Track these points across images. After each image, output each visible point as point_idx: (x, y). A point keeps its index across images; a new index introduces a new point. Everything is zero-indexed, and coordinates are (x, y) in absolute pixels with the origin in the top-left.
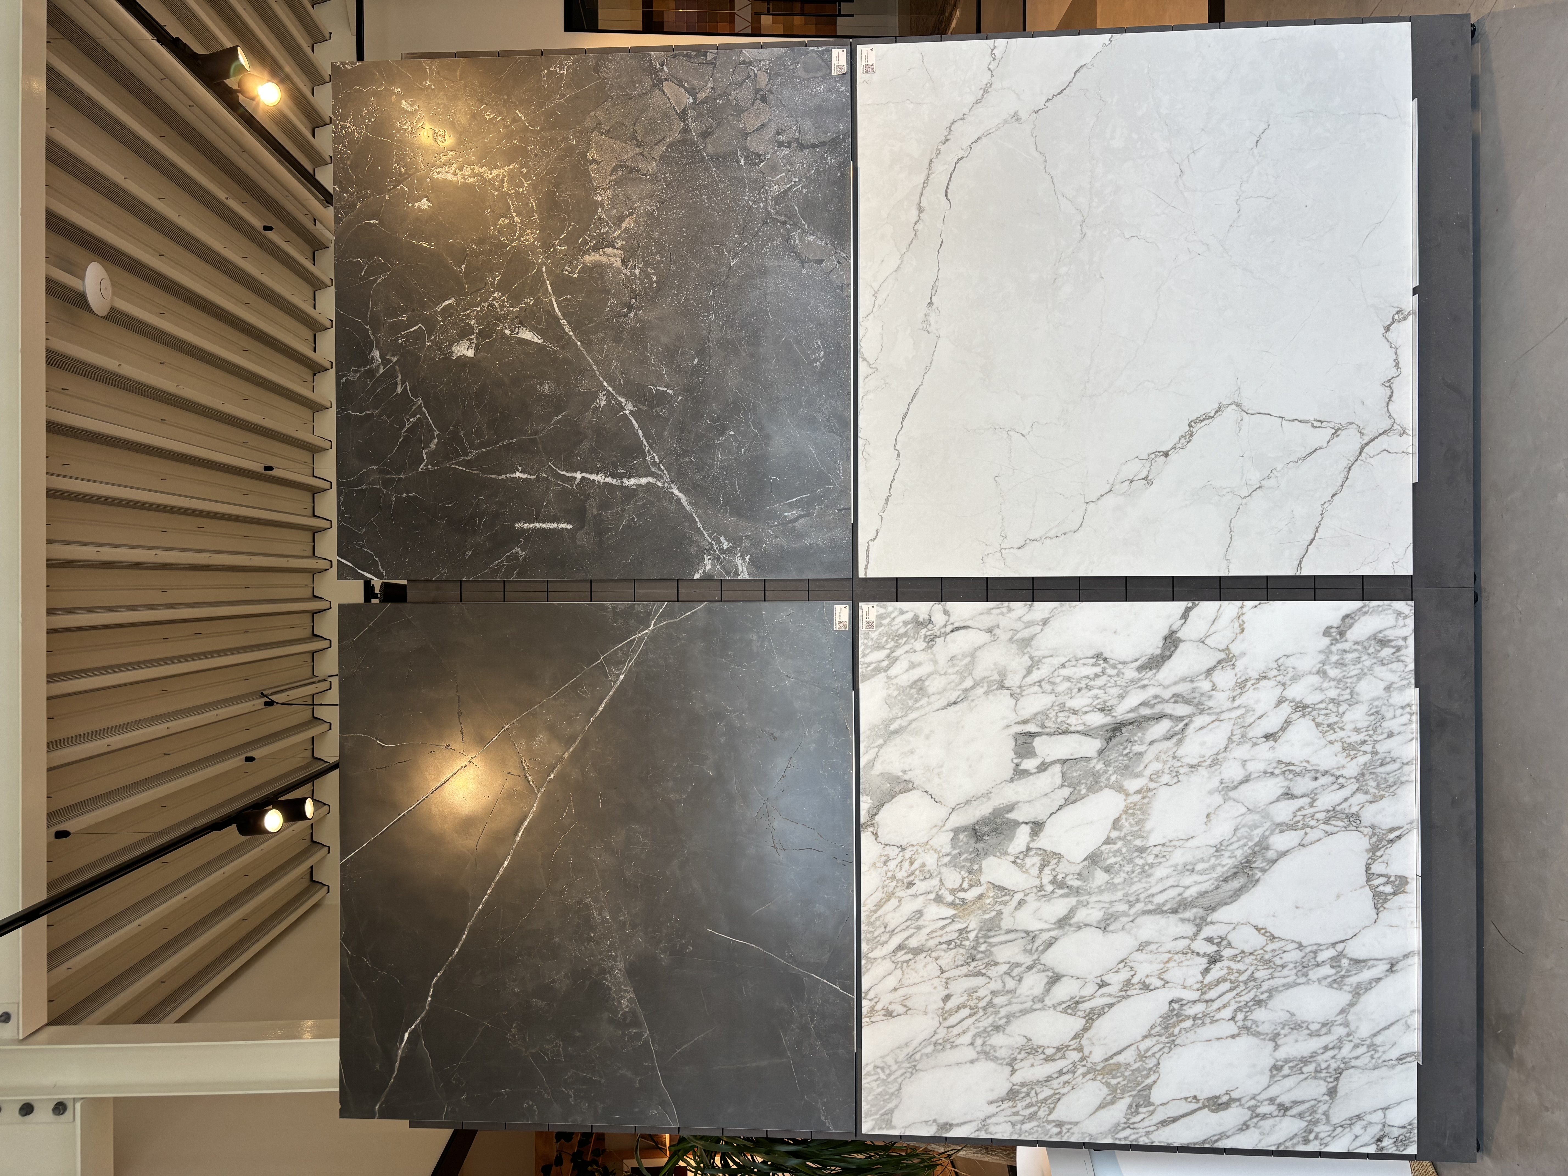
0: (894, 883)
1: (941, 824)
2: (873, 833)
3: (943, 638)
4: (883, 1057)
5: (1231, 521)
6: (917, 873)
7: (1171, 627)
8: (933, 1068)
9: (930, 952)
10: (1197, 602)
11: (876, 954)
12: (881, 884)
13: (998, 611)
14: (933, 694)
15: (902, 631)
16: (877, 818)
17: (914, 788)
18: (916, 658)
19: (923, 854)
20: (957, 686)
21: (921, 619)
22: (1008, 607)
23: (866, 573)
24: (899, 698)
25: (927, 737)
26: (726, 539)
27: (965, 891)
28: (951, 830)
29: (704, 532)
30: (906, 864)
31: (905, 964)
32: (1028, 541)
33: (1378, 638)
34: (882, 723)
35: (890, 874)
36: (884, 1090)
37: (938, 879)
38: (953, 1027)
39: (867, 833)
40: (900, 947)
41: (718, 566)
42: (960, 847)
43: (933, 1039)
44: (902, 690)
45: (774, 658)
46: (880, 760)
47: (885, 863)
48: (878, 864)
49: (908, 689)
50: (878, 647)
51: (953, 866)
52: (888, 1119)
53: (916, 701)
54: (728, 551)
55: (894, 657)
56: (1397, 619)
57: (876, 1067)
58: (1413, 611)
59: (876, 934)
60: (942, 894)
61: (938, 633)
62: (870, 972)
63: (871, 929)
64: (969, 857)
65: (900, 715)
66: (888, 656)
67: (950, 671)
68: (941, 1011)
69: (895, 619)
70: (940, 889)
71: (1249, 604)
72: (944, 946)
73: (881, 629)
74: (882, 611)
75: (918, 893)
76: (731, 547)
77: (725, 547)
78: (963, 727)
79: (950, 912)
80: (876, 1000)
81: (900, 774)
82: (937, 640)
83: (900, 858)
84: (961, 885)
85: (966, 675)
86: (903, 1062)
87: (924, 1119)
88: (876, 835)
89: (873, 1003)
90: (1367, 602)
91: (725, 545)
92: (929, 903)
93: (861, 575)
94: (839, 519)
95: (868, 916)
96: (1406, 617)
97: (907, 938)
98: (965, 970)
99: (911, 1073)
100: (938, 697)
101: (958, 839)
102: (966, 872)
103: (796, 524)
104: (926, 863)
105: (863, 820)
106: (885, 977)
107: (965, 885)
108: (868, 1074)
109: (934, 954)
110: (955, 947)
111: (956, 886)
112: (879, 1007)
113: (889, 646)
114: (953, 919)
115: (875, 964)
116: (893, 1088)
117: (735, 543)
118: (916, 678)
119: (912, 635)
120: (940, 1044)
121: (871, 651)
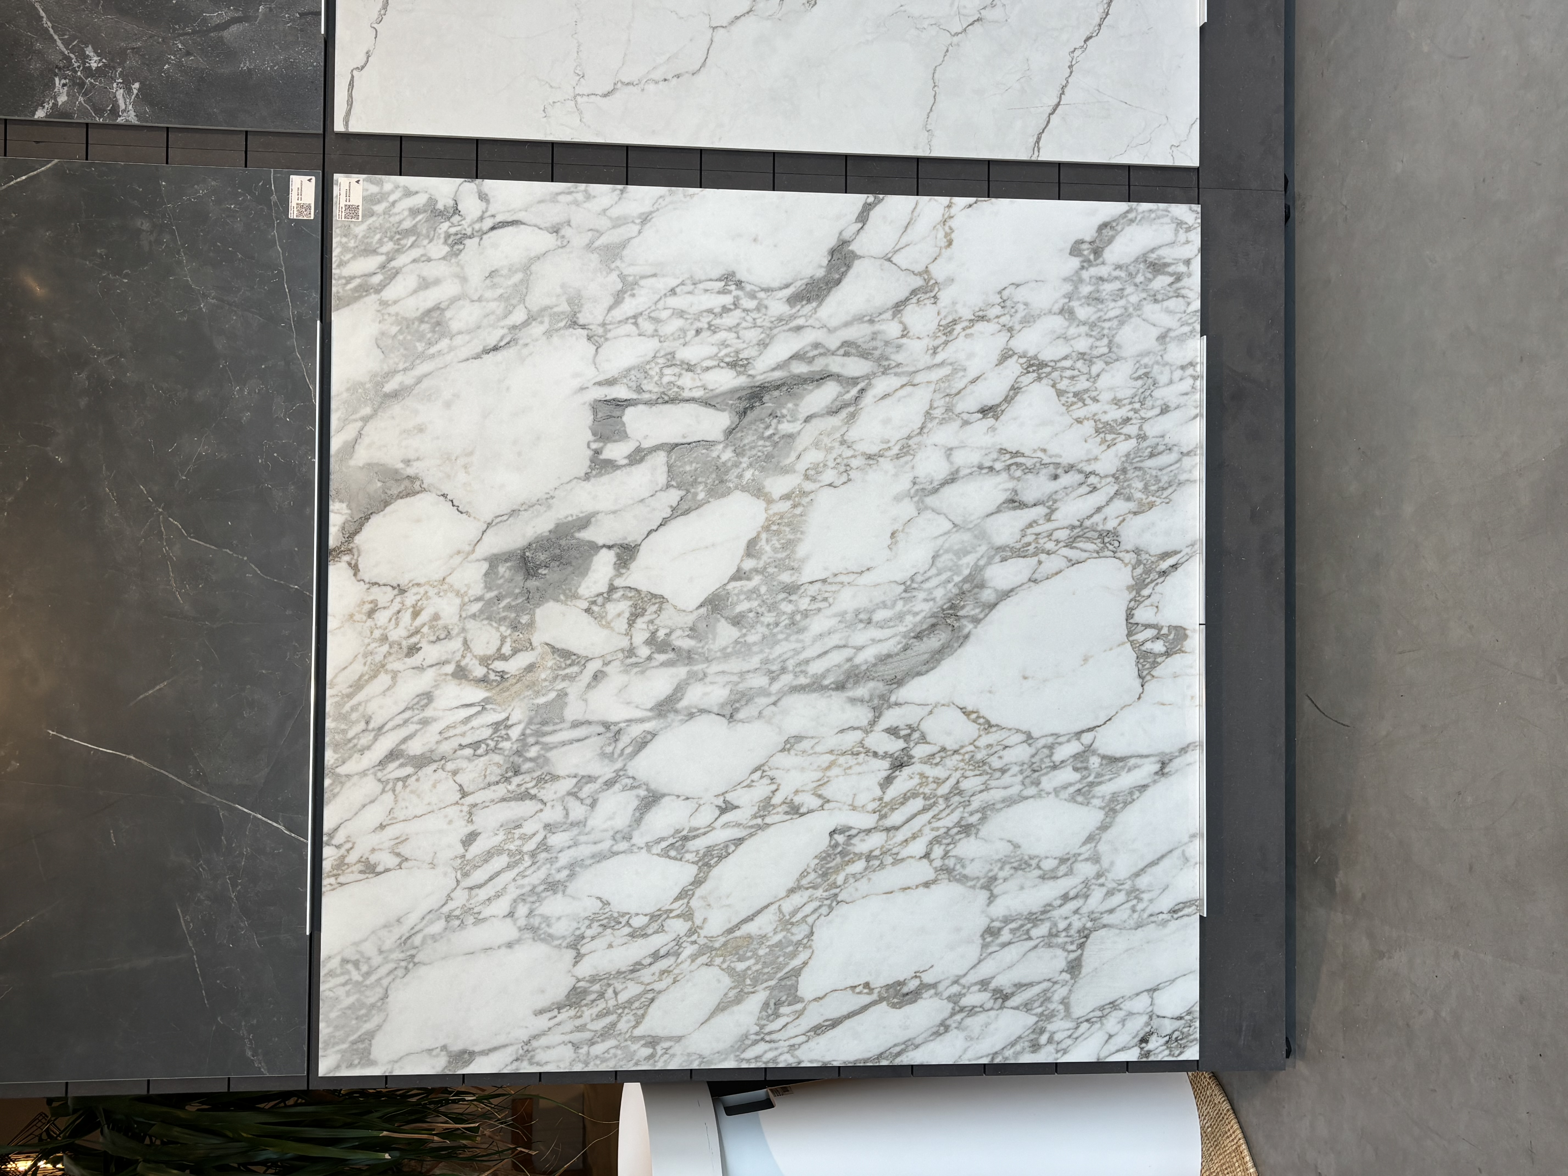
0: (385, 648)
1: (468, 548)
2: (349, 564)
3: (477, 240)
4: (356, 944)
5: (935, 70)
6: (425, 630)
7: (840, 233)
8: (443, 959)
9: (443, 762)
10: (881, 196)
11: (351, 767)
12: (362, 650)
13: (569, 198)
14: (460, 333)
15: (407, 224)
16: (358, 539)
17: (423, 490)
18: (431, 271)
19: (436, 600)
20: (499, 320)
21: (440, 206)
22: (586, 191)
23: (346, 123)
24: (401, 337)
25: (448, 405)
26: (95, 52)
27: (504, 658)
28: (485, 560)
29: (56, 37)
30: (406, 617)
31: (400, 784)
32: (619, 85)
33: (1149, 260)
34: (370, 381)
35: (377, 634)
36: (358, 1000)
37: (460, 640)
38: (480, 886)
39: (339, 565)
40: (393, 755)
41: (81, 99)
42: (499, 587)
43: (445, 910)
44: (406, 324)
45: (180, 263)
46: (365, 441)
47: (371, 614)
48: (357, 617)
49: (416, 323)
50: (365, 250)
51: (487, 619)
52: (364, 1049)
53: (430, 344)
54: (99, 73)
55: (394, 268)
56: (1177, 231)
57: (345, 961)
58: (1199, 221)
59: (351, 734)
60: (467, 664)
61: (469, 231)
62: (339, 800)
63: (343, 727)
64: (513, 603)
65: (401, 366)
66: (383, 267)
67: (489, 294)
68: (459, 861)
69: (397, 205)
70: (463, 657)
71: (961, 202)
72: (468, 752)
73: (371, 220)
74: (374, 189)
75: (425, 664)
76: (105, 65)
77: (94, 65)
78: (508, 389)
79: (478, 694)
80: (349, 845)
81: (400, 466)
82: (467, 242)
83: (396, 606)
84: (499, 649)
85: (514, 302)
86: (391, 951)
87: (427, 1045)
88: (355, 568)
89: (343, 851)
90: (1134, 204)
91: (94, 63)
92: (445, 680)
93: (339, 126)
94: (302, 30)
95: (339, 705)
96: (1189, 229)
97: (405, 740)
98: (501, 790)
99: (406, 968)
100: (467, 337)
101: (496, 574)
102: (508, 627)
103: (225, 34)
104: (442, 614)
105: (332, 542)
106: (364, 806)
107: (506, 650)
108: (331, 974)
109: (450, 766)
110: (487, 753)
111: (491, 650)
112: (352, 858)
113: (384, 249)
114: (483, 706)
115: (348, 785)
116: (372, 997)
117: (112, 60)
118: (430, 304)
119: (424, 231)
120: (457, 917)
121: (354, 258)
